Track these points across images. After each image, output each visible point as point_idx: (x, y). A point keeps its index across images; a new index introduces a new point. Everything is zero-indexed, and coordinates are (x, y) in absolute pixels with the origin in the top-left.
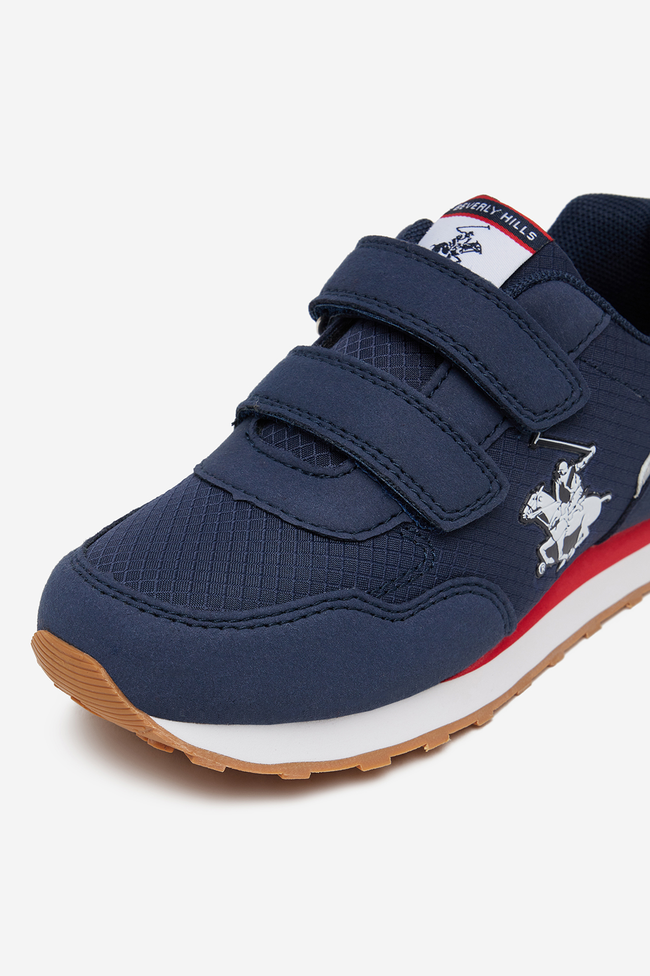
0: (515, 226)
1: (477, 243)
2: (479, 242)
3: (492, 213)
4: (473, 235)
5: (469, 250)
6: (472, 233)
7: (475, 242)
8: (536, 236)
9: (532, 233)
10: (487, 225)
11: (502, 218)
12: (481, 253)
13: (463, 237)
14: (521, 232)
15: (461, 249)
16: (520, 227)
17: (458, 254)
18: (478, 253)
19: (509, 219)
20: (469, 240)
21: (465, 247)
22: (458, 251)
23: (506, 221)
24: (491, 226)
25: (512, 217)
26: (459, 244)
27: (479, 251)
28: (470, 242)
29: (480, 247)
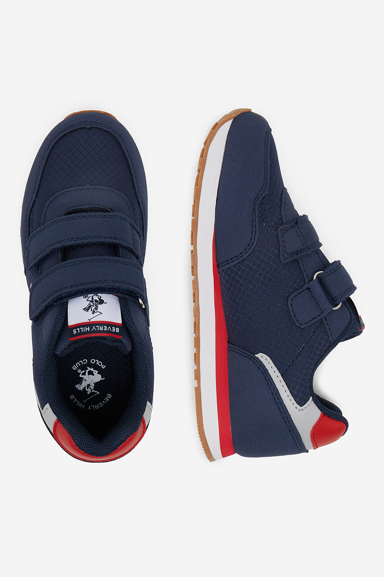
0: (82, 328)
1: (87, 311)
2: (87, 312)
3: (94, 327)
4: (92, 313)
5: (88, 306)
6: (93, 313)
7: (88, 311)
8: (74, 333)
9: (76, 333)
10: (91, 320)
11: (89, 327)
12: (83, 309)
13: (95, 310)
14: (78, 329)
15: (91, 305)
16: (80, 330)
17: (90, 302)
18: (84, 308)
19: (86, 329)
20: (91, 310)
21: (90, 306)
22: (91, 303)
23: (86, 327)
24: (89, 321)
25: (86, 331)
26: (93, 306)
27: (85, 308)
28: (90, 309)
29: (85, 310)
